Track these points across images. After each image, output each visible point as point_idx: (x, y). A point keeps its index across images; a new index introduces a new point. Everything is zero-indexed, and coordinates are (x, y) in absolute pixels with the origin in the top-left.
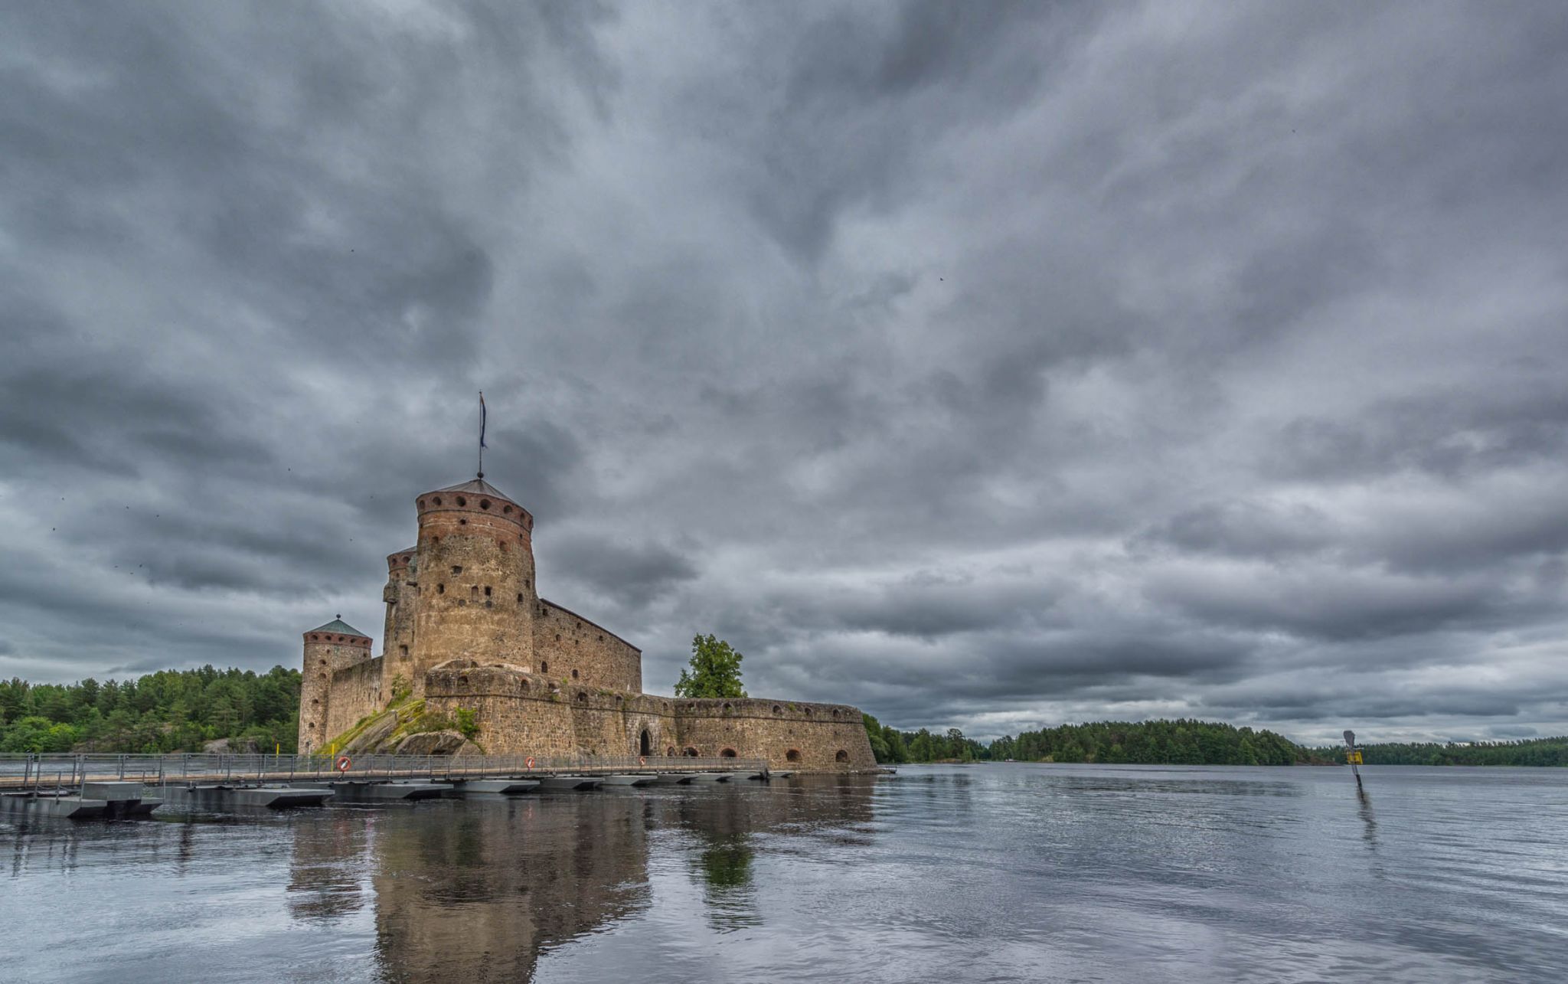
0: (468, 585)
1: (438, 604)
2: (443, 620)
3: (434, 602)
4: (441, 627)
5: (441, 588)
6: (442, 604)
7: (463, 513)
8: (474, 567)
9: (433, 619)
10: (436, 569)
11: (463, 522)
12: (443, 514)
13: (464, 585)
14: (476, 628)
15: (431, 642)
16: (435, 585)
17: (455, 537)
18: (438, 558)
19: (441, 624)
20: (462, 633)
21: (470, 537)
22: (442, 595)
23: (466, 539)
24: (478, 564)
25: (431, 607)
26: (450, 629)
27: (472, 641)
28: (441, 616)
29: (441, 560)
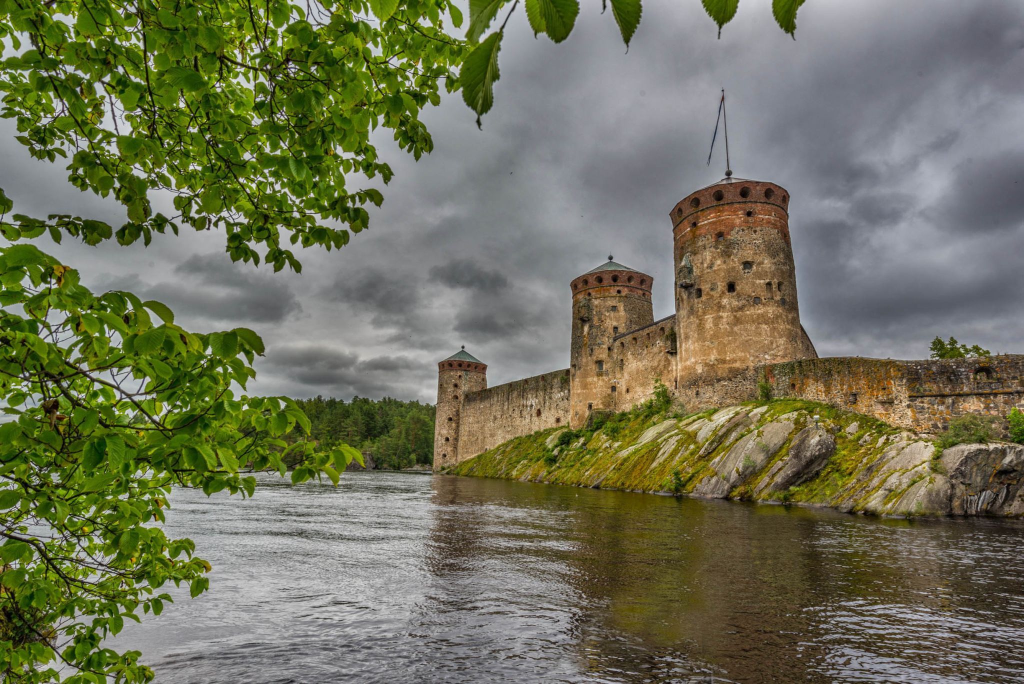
0: (762, 281)
1: (730, 304)
2: (737, 321)
3: (725, 301)
4: (736, 329)
5: (731, 287)
6: (735, 303)
7: (750, 205)
8: (766, 262)
9: (725, 320)
10: (724, 266)
11: (749, 214)
12: (726, 207)
13: (758, 281)
14: (774, 328)
15: (725, 345)
16: (724, 284)
17: (743, 230)
18: (726, 254)
19: (735, 325)
20: (760, 334)
21: (758, 229)
22: (735, 293)
23: (755, 231)
24: (769, 258)
25: (720, 307)
26: (746, 330)
27: (772, 343)
28: (735, 316)
29: (729, 256)
